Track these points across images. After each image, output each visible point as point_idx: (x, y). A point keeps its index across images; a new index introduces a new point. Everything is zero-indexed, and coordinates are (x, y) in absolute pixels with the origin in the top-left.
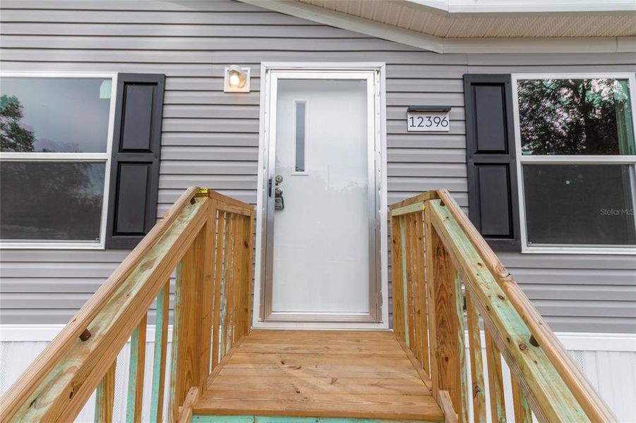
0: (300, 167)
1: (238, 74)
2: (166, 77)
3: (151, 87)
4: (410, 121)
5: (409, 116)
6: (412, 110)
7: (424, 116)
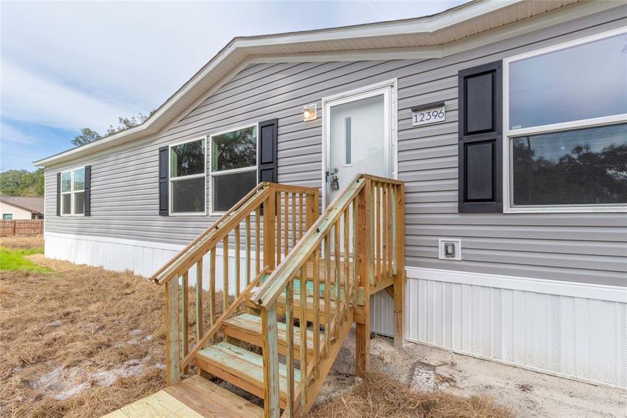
0: (348, 161)
1: (308, 110)
2: (278, 119)
3: (271, 127)
4: (414, 118)
5: (414, 114)
6: (415, 109)
7: (425, 112)
